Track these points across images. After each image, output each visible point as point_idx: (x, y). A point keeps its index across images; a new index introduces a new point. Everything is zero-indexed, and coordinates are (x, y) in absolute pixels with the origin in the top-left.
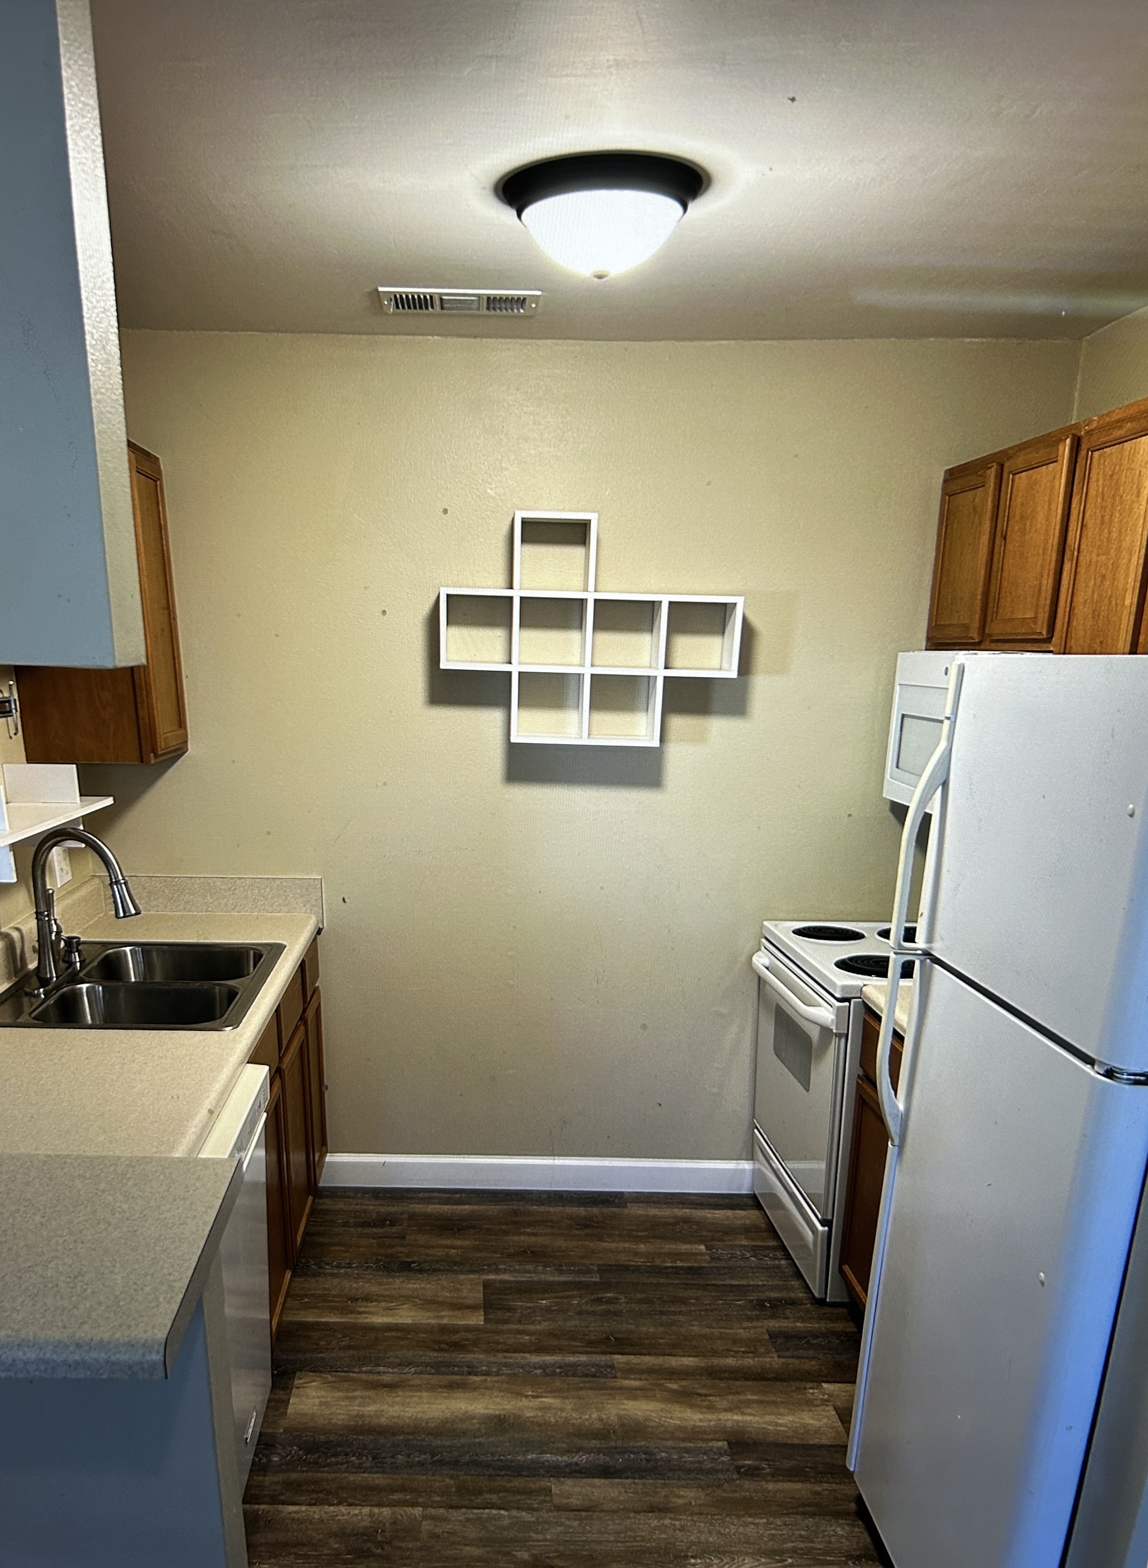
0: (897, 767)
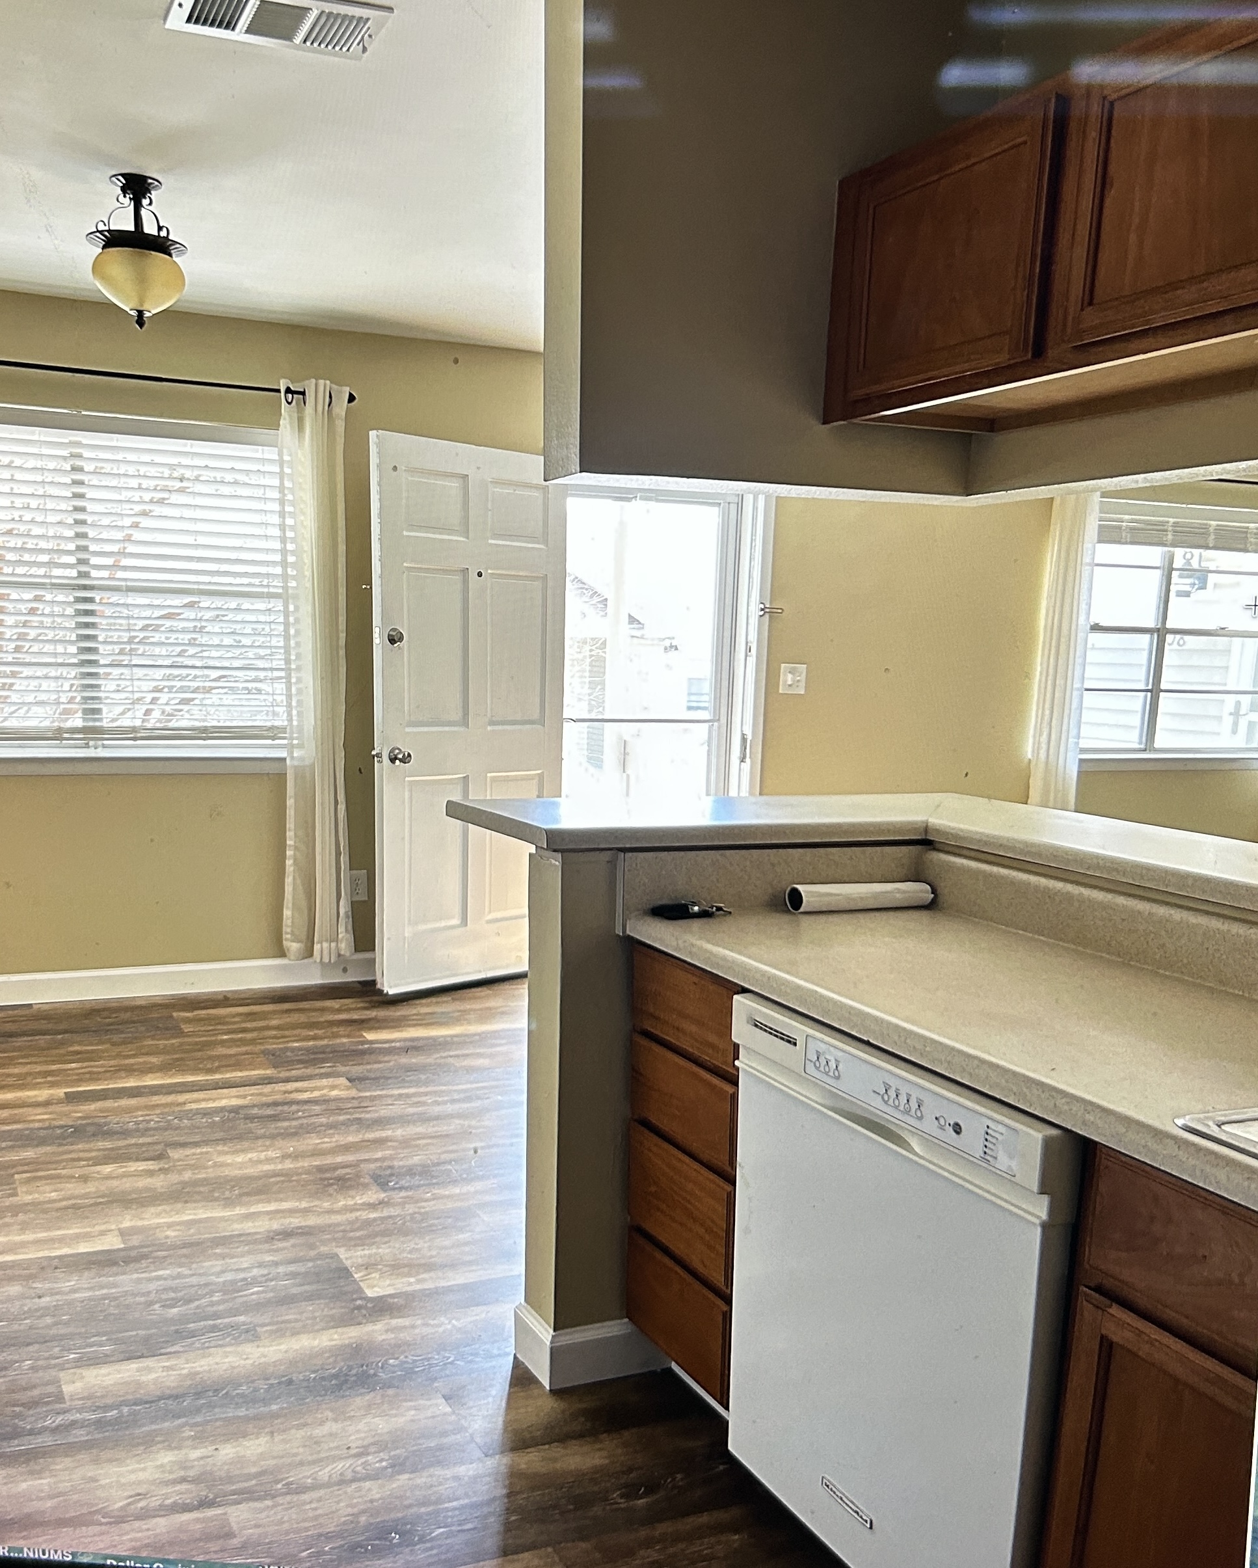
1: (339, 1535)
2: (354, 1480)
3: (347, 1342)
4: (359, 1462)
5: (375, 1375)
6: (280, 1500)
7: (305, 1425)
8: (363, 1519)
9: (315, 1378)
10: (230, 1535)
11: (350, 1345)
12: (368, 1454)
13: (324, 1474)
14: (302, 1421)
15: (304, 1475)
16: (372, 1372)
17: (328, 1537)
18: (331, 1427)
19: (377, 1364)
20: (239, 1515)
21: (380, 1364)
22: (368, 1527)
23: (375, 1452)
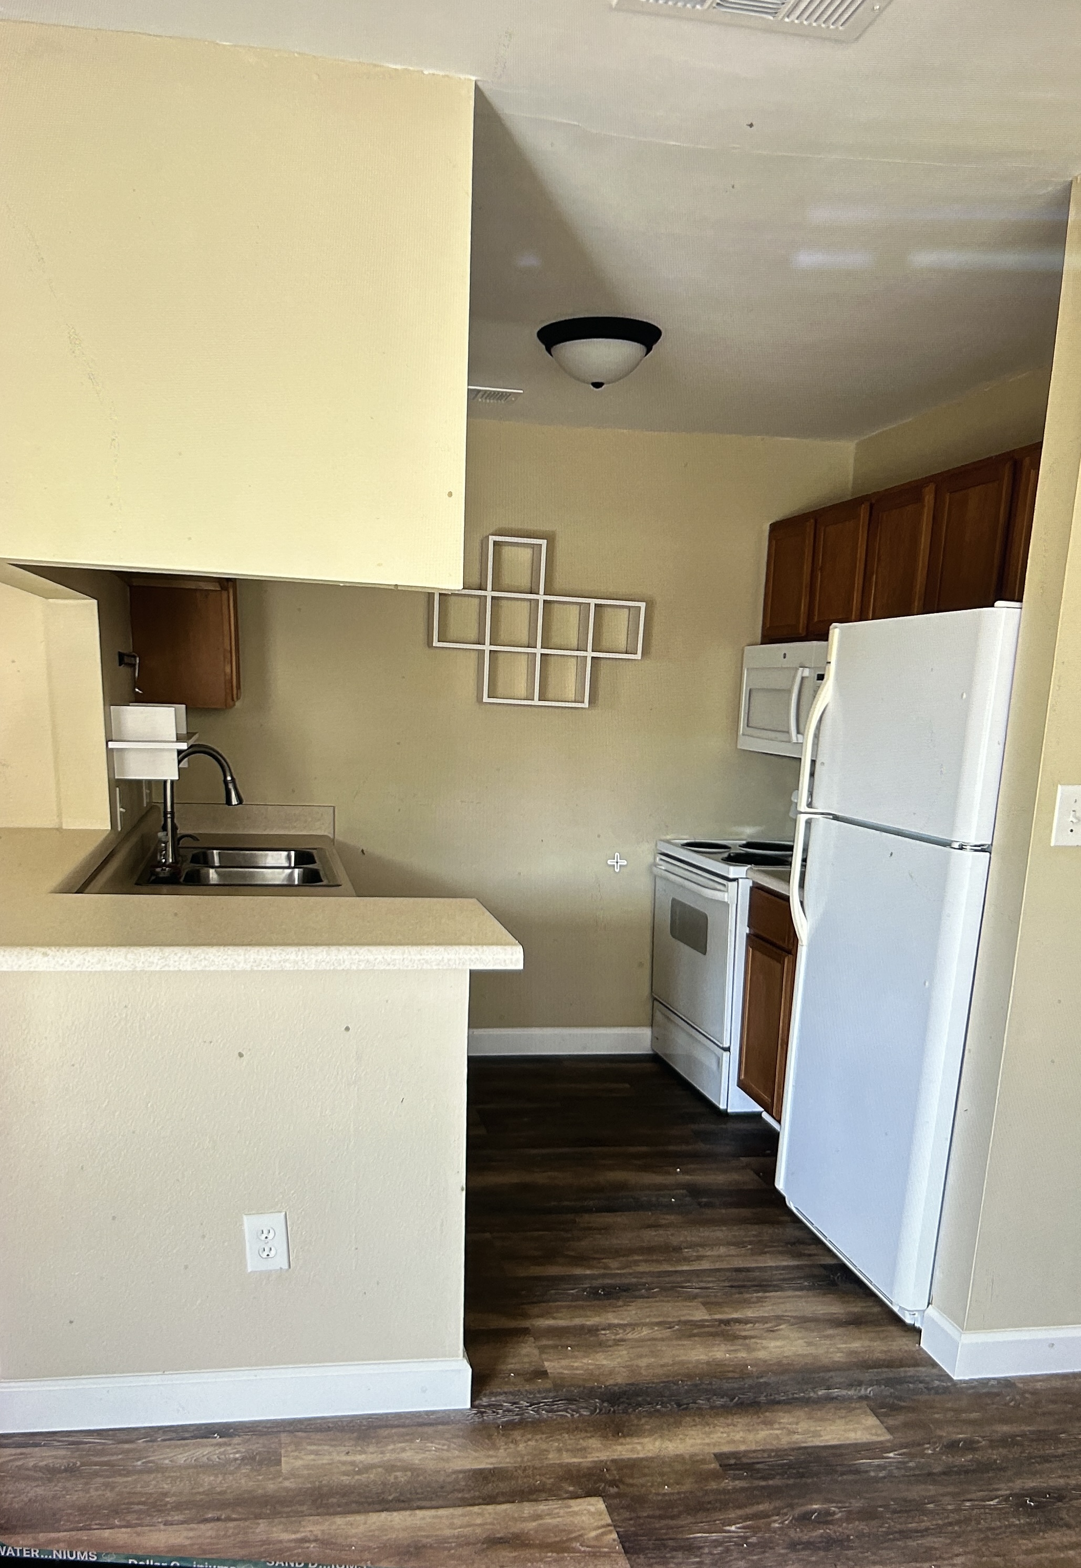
0: (748, 726)
1: (636, 1297)
2: (625, 1325)
3: (628, 1440)
4: (621, 1335)
5: (603, 1402)
6: (676, 1320)
7: (662, 1366)
8: (620, 1303)
9: (657, 1404)
10: (704, 1304)
11: (624, 1436)
12: (614, 1340)
13: (645, 1332)
14: (665, 1369)
15: (658, 1333)
16: (605, 1404)
17: (642, 1297)
18: (643, 1362)
19: (601, 1410)
20: (700, 1314)
21: (598, 1411)
22: (618, 1298)
23: (608, 1340)
